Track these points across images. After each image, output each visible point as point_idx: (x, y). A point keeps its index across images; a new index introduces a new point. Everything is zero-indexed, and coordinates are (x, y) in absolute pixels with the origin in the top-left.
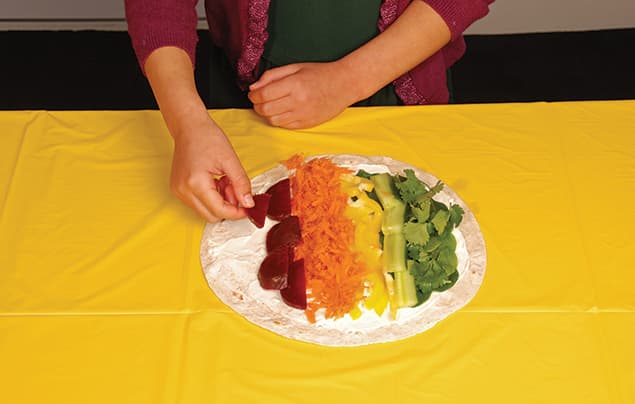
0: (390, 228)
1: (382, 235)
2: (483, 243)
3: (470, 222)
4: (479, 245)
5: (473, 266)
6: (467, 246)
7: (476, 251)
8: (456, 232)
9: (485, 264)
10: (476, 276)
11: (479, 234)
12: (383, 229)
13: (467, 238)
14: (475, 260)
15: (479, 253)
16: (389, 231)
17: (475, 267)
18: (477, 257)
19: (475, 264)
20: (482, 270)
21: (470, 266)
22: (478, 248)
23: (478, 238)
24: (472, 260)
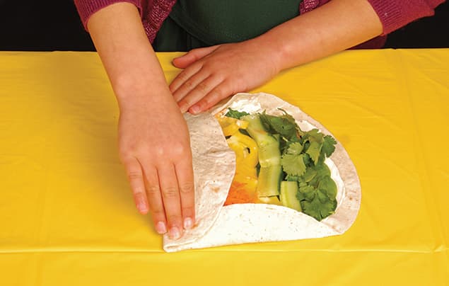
0: (267, 160)
1: (258, 167)
2: (355, 170)
3: (340, 152)
4: (351, 172)
5: (349, 193)
6: (341, 174)
7: (349, 178)
8: (328, 162)
9: (360, 190)
10: (353, 202)
11: (350, 162)
12: (261, 162)
13: (340, 166)
14: (350, 187)
15: (353, 180)
16: (267, 163)
17: (351, 193)
18: (351, 184)
19: (350, 191)
20: (358, 196)
21: (346, 193)
22: (350, 175)
23: (349, 165)
24: (347, 187)
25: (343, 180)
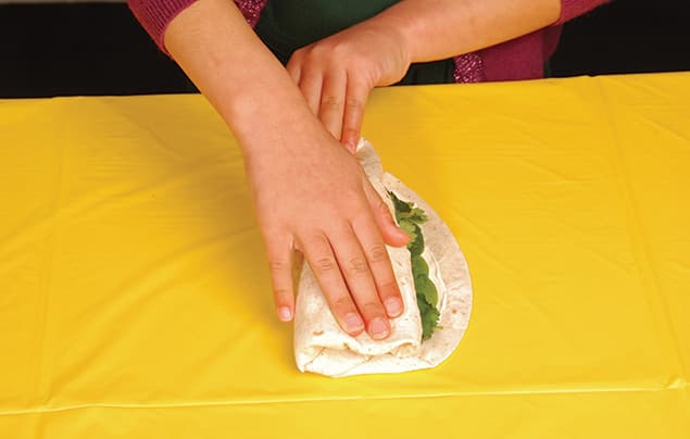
2: (466, 267)
5: (453, 303)
9: (471, 298)
10: (457, 317)
11: (459, 255)
15: (462, 282)
17: (456, 303)
18: (457, 289)
19: (455, 299)
20: (467, 308)
21: (448, 303)
22: (457, 276)
23: (457, 260)
24: (450, 293)
25: (446, 282)
